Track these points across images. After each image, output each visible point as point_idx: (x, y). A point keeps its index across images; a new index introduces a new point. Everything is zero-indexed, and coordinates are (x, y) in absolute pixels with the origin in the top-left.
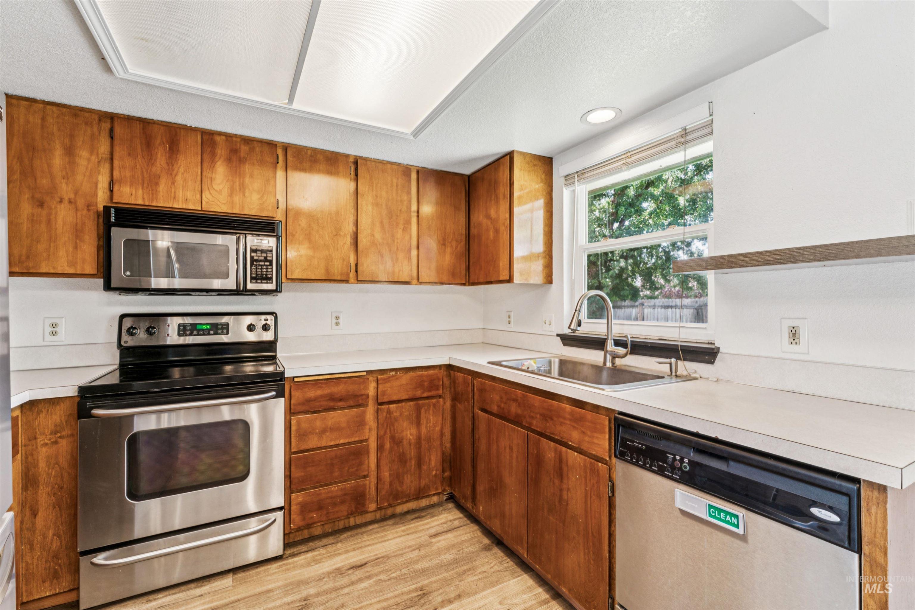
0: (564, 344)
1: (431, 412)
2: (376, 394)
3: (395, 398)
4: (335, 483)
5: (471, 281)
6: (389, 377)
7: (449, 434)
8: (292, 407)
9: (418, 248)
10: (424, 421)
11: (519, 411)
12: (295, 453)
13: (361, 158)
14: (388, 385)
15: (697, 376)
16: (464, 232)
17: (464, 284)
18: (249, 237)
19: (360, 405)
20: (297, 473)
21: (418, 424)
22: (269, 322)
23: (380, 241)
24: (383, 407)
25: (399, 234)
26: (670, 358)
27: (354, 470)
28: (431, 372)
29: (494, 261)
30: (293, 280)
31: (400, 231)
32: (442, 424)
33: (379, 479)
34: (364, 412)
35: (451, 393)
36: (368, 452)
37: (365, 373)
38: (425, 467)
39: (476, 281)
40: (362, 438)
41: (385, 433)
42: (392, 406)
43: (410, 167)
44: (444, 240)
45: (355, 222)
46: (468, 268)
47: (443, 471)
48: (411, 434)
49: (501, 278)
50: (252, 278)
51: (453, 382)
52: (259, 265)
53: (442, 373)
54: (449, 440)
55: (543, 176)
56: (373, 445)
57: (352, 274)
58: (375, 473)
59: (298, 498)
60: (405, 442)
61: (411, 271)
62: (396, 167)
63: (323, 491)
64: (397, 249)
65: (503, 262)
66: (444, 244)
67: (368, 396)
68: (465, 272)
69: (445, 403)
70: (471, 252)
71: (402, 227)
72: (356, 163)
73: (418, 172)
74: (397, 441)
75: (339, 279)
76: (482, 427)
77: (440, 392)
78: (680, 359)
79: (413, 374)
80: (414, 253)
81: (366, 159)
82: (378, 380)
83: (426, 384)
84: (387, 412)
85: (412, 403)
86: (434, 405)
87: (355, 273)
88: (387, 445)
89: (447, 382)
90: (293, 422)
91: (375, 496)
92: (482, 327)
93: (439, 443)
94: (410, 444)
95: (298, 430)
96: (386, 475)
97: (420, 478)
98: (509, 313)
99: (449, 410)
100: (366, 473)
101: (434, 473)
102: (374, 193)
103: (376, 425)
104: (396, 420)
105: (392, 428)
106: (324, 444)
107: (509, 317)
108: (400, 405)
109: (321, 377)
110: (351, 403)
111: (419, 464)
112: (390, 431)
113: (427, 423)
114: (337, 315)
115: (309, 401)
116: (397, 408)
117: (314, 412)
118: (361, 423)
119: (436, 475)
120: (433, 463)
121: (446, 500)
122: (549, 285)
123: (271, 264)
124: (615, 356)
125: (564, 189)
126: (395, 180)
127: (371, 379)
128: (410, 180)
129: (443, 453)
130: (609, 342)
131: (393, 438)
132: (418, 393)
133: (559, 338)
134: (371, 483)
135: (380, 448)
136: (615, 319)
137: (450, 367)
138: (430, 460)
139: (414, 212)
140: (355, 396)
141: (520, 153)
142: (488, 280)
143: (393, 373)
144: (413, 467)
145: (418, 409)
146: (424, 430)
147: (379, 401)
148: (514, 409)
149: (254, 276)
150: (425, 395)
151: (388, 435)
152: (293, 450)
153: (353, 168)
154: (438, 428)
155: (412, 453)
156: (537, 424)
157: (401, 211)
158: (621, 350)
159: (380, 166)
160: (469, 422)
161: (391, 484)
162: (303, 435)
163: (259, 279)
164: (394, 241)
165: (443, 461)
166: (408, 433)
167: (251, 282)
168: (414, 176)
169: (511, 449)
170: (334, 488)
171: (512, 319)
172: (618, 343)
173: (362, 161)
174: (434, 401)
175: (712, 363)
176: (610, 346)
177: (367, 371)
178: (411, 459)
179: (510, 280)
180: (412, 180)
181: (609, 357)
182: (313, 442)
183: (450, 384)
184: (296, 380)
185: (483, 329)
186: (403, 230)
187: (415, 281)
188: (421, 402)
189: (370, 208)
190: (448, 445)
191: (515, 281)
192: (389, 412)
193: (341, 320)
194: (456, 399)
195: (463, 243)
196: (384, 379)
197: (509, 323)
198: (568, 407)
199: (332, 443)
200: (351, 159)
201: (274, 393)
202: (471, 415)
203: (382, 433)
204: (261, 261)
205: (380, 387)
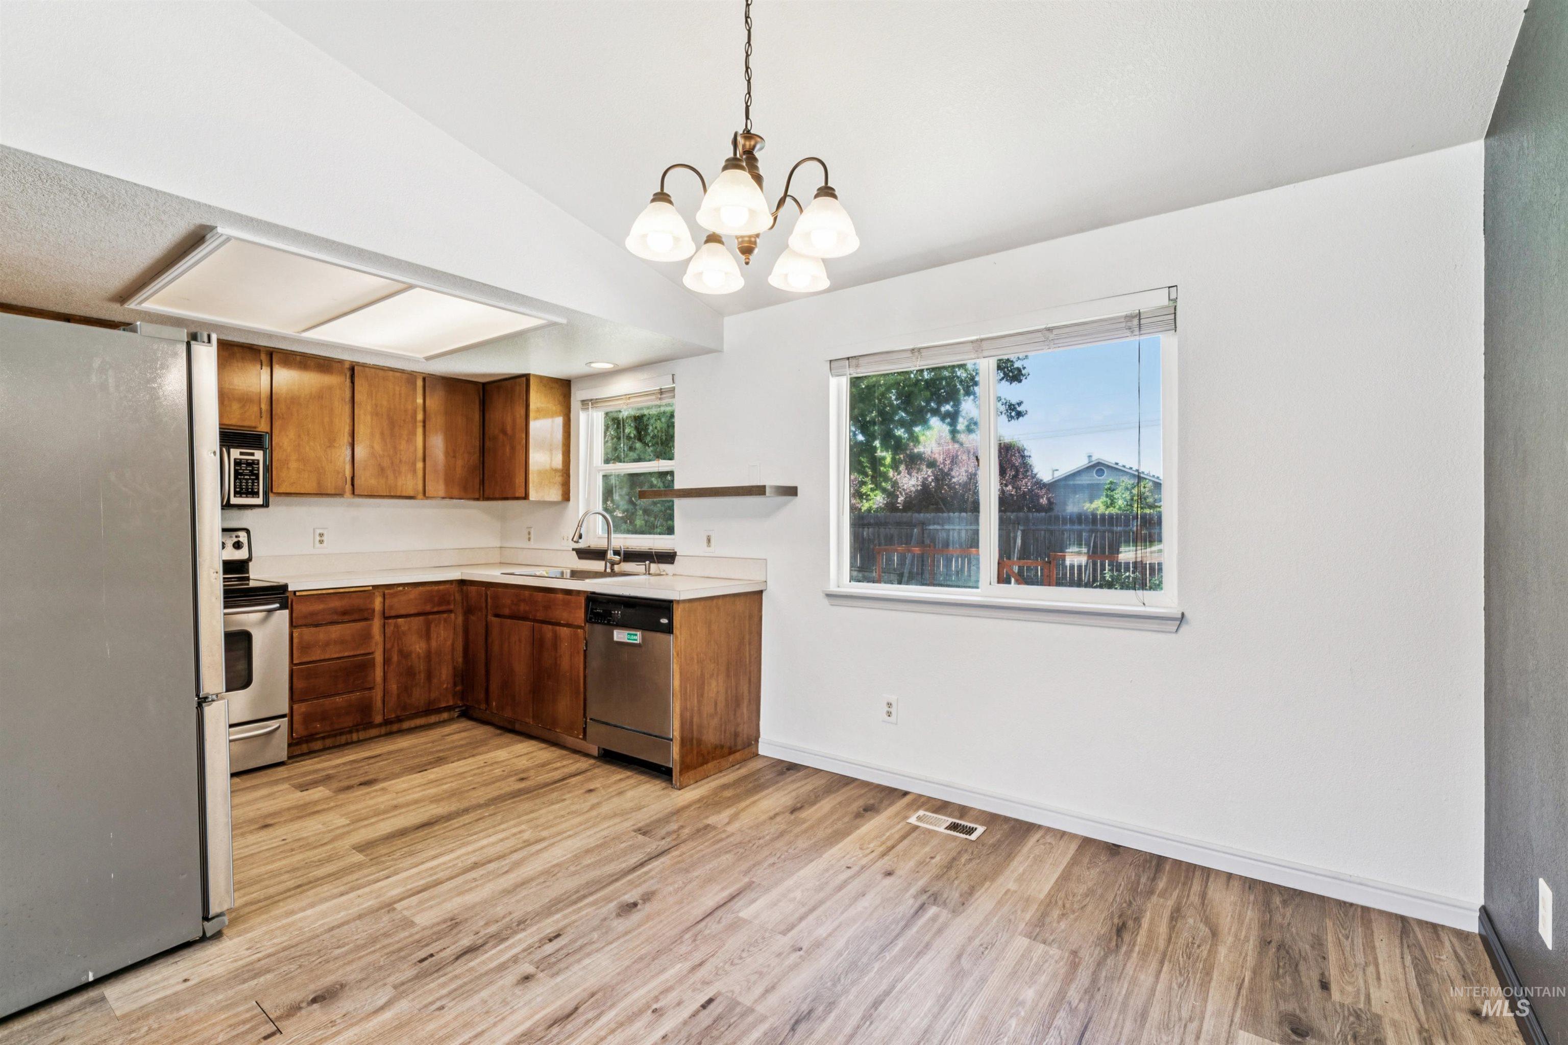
0: (580, 558)
1: (442, 626)
2: (382, 609)
3: (403, 612)
4: (338, 694)
5: (486, 496)
6: (396, 592)
7: (461, 650)
8: (294, 620)
9: (424, 460)
10: (434, 635)
11: (527, 608)
12: (296, 665)
13: (358, 364)
14: (395, 600)
15: (664, 573)
16: (477, 444)
17: (478, 499)
18: (232, 450)
19: (366, 619)
20: (298, 685)
21: (428, 637)
22: (241, 539)
23: (381, 453)
24: (390, 621)
25: (403, 445)
26: (644, 562)
27: (359, 682)
28: (442, 587)
29: (509, 478)
30: (279, 494)
31: (404, 442)
32: (454, 639)
33: (385, 692)
34: (371, 626)
35: (463, 608)
36: (374, 665)
37: (371, 588)
38: (435, 681)
39: (491, 496)
40: (367, 652)
41: (393, 646)
42: (400, 620)
43: (415, 374)
44: (454, 451)
45: (351, 432)
46: (482, 482)
47: (455, 685)
48: (420, 648)
49: (517, 495)
50: (236, 493)
51: (466, 597)
52: (244, 479)
53: (454, 588)
54: (461, 655)
55: (561, 398)
56: (379, 658)
57: (348, 487)
58: (382, 687)
59: (300, 708)
60: (414, 656)
61: (416, 484)
62: (398, 374)
63: (327, 702)
64: (401, 461)
65: (519, 480)
66: (454, 457)
67: (374, 611)
68: (478, 487)
69: (456, 618)
70: (486, 465)
71: (405, 437)
72: (352, 369)
73: (424, 379)
74: (405, 655)
75: (333, 492)
76: (495, 632)
77: (452, 607)
78: (654, 562)
79: (421, 589)
80: (420, 465)
81: (364, 366)
82: (384, 594)
83: (436, 599)
84: (395, 626)
85: (421, 618)
86: (445, 620)
87: (351, 487)
88: (395, 658)
89: (458, 597)
90: (295, 635)
91: (382, 708)
92: (498, 546)
93: (450, 657)
94: (419, 658)
95: (300, 643)
96: (394, 687)
97: (430, 692)
98: (528, 530)
99: (461, 625)
100: (371, 686)
101: (445, 686)
102: (374, 401)
103: (382, 639)
104: (404, 633)
105: (400, 642)
106: (327, 657)
107: (529, 533)
108: (409, 619)
109: (324, 592)
110: (356, 616)
111: (429, 676)
112: (398, 645)
113: (437, 637)
114: (321, 531)
115: (312, 614)
116: (405, 622)
117: (316, 626)
118: (366, 636)
119: (447, 688)
120: (444, 677)
121: (458, 717)
122: (566, 503)
123: (258, 478)
124: (613, 564)
125: (581, 412)
126: (397, 389)
127: (377, 594)
128: (415, 389)
129: (454, 668)
130: (609, 552)
131: (401, 652)
132: (428, 608)
133: (574, 552)
134: (378, 694)
135: (387, 661)
136: (615, 532)
137: (462, 583)
138: (441, 673)
139: (420, 422)
140: (361, 610)
141: (535, 376)
142: (504, 496)
143: (401, 588)
144: (422, 681)
145: (428, 625)
146: (434, 644)
147: (386, 615)
148: (523, 607)
149: (238, 490)
150: (435, 609)
151: (396, 649)
152: (295, 662)
153: (348, 375)
154: (449, 643)
155: (421, 666)
156: (540, 615)
157: (404, 421)
158: (617, 558)
159: (381, 373)
160: (482, 631)
161: (399, 696)
162: (306, 647)
163: (244, 493)
164: (396, 453)
165: (455, 676)
166: (417, 647)
167: (235, 496)
168: (420, 383)
169: (520, 641)
170: (338, 699)
171: (532, 536)
172: (616, 553)
173: (360, 368)
174: (445, 615)
175: (673, 563)
176: (610, 555)
177: (373, 586)
178: (420, 672)
179: (526, 497)
180: (418, 388)
181: (608, 565)
182: (316, 655)
183: (462, 599)
184: (298, 594)
185: (501, 547)
186: (407, 441)
187: (421, 496)
188: (431, 617)
189: (369, 418)
190: (460, 660)
191: (531, 499)
192: (397, 626)
193: (325, 538)
194: (469, 611)
195: (477, 455)
196: (391, 594)
197: (529, 539)
198: (560, 596)
199: (336, 656)
200: (347, 366)
201: (277, 605)
202: (484, 623)
203: (388, 646)
204: (247, 475)
205: (387, 601)
